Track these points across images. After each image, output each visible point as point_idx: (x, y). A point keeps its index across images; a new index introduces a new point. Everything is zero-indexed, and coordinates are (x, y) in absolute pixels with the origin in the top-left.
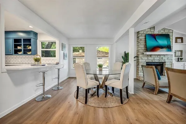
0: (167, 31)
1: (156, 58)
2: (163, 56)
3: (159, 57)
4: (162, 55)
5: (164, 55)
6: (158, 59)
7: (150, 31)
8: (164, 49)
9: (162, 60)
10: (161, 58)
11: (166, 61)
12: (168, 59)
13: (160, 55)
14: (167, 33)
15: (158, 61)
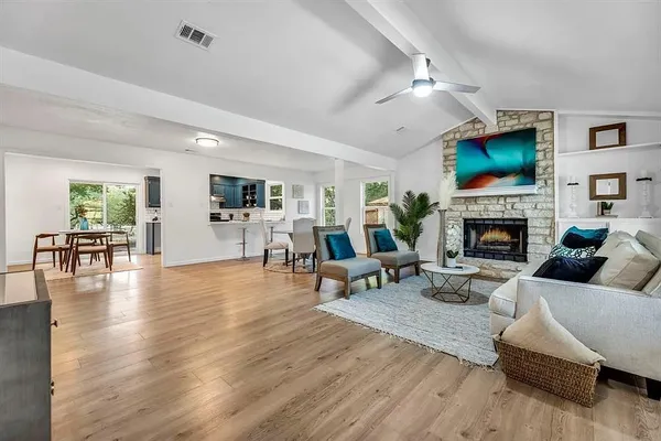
0: (527, 120)
1: (491, 207)
2: (517, 200)
3: (502, 201)
4: (511, 196)
5: (520, 196)
6: (498, 207)
7: (474, 129)
8: (511, 180)
9: (513, 212)
10: (509, 207)
11: (529, 214)
12: (536, 208)
13: (505, 197)
14: (529, 126)
15: (499, 216)
